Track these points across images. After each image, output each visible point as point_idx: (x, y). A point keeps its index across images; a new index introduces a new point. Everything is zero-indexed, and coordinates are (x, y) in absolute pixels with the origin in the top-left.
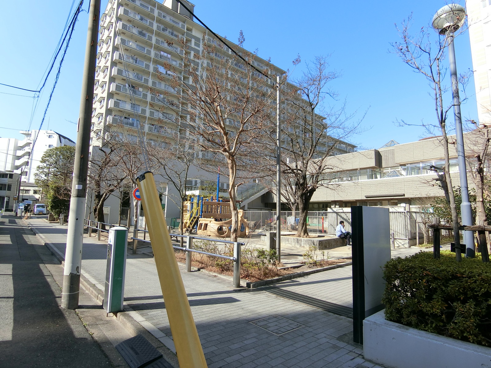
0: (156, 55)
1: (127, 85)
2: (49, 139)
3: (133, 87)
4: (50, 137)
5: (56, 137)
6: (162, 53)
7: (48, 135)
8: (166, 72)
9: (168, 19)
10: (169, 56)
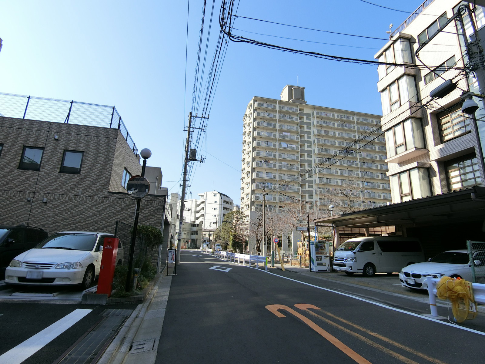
0: (280, 136)
1: (263, 161)
2: (215, 197)
3: (267, 162)
4: (215, 195)
5: (219, 195)
6: (284, 133)
7: (214, 194)
8: (288, 146)
9: (286, 109)
10: (289, 134)
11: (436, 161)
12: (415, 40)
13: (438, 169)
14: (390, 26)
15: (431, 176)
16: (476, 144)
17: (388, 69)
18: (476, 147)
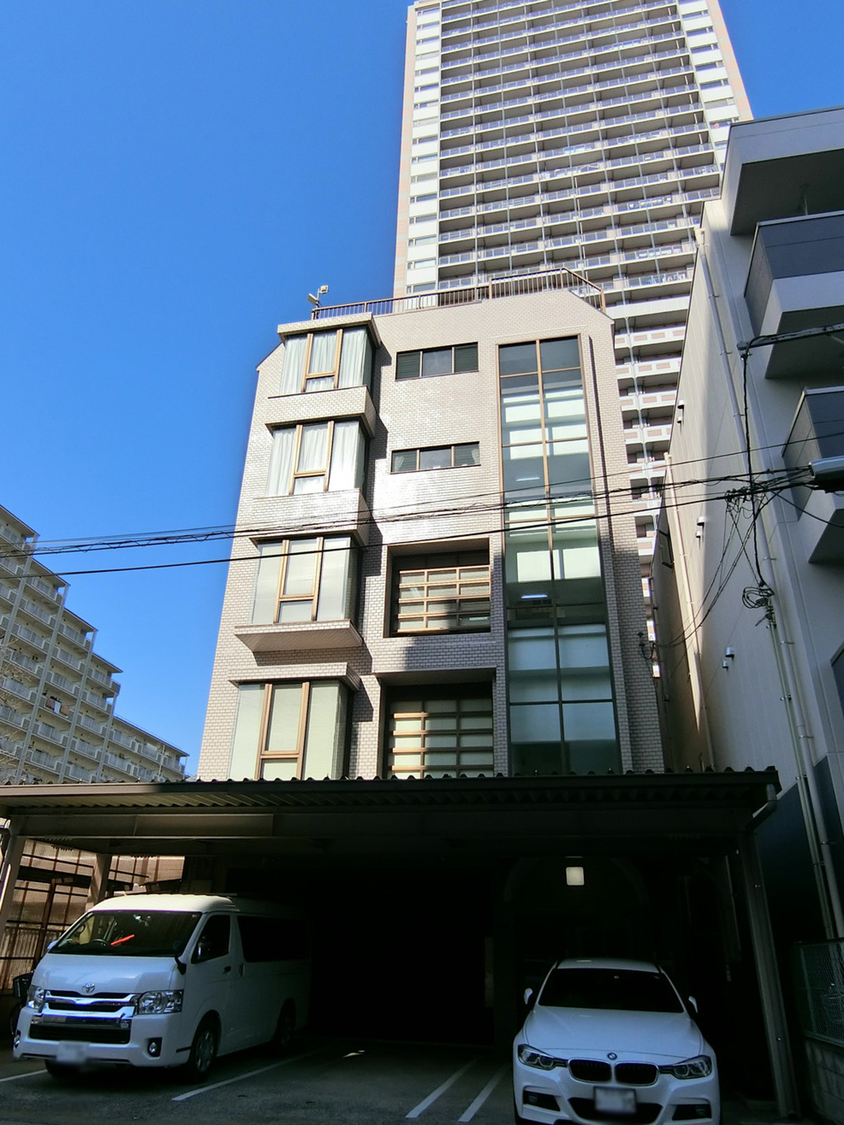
11: (377, 678)
12: (390, 358)
13: (379, 702)
14: (323, 287)
15: (354, 716)
16: (500, 665)
17: (311, 381)
18: (501, 671)
